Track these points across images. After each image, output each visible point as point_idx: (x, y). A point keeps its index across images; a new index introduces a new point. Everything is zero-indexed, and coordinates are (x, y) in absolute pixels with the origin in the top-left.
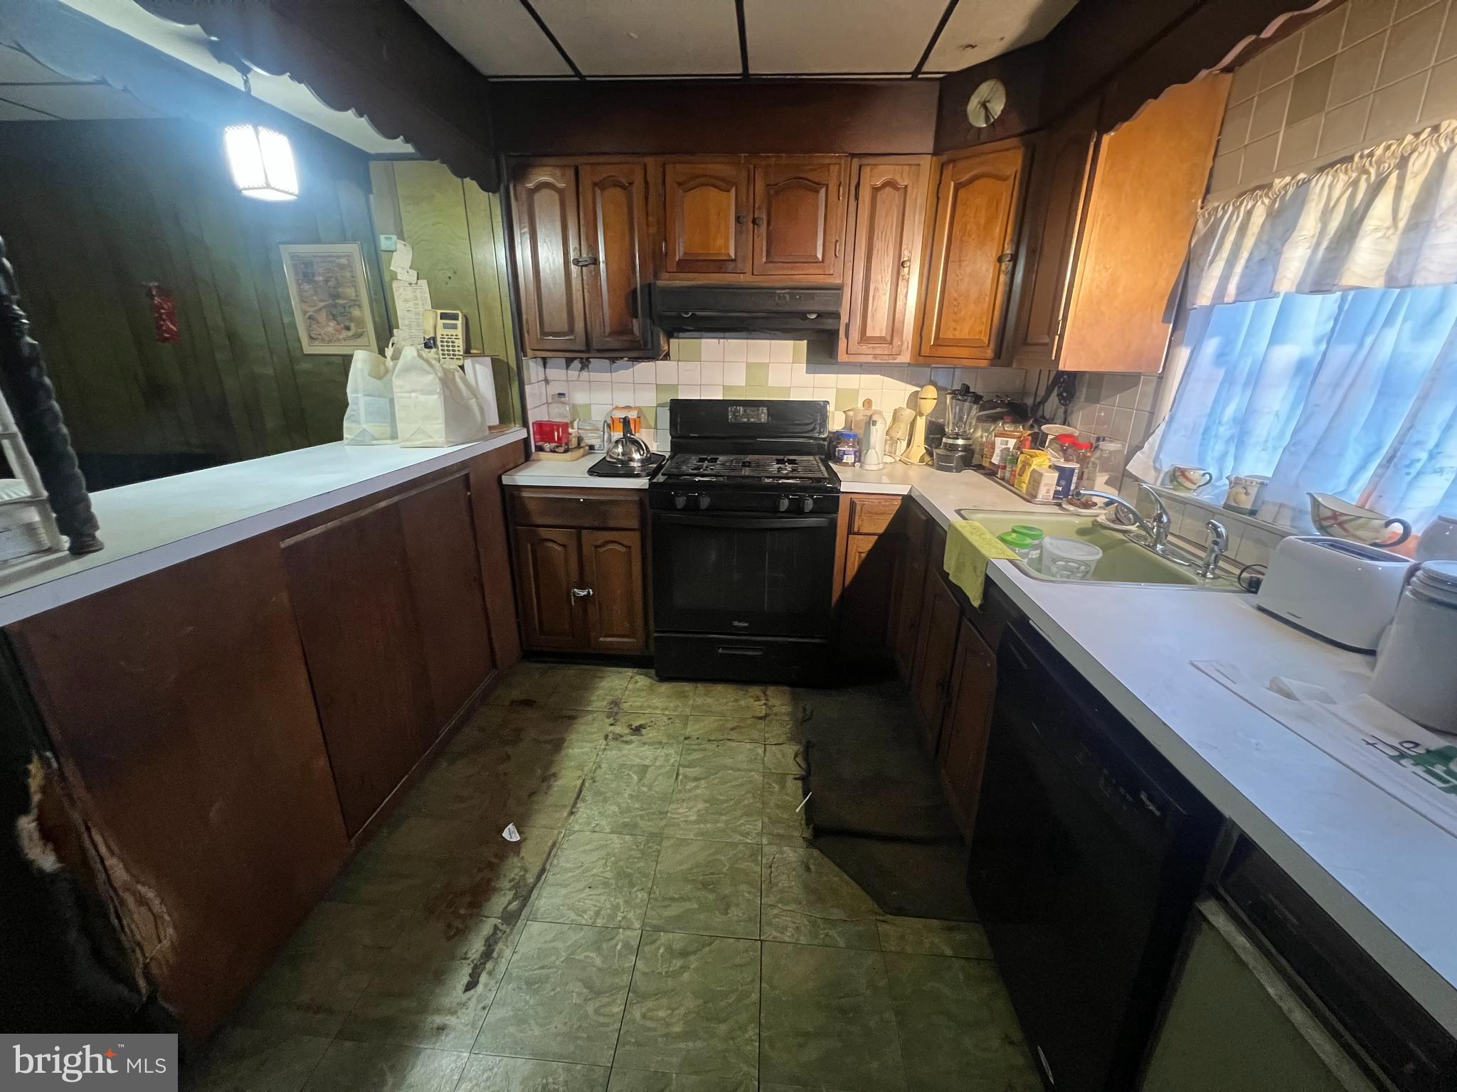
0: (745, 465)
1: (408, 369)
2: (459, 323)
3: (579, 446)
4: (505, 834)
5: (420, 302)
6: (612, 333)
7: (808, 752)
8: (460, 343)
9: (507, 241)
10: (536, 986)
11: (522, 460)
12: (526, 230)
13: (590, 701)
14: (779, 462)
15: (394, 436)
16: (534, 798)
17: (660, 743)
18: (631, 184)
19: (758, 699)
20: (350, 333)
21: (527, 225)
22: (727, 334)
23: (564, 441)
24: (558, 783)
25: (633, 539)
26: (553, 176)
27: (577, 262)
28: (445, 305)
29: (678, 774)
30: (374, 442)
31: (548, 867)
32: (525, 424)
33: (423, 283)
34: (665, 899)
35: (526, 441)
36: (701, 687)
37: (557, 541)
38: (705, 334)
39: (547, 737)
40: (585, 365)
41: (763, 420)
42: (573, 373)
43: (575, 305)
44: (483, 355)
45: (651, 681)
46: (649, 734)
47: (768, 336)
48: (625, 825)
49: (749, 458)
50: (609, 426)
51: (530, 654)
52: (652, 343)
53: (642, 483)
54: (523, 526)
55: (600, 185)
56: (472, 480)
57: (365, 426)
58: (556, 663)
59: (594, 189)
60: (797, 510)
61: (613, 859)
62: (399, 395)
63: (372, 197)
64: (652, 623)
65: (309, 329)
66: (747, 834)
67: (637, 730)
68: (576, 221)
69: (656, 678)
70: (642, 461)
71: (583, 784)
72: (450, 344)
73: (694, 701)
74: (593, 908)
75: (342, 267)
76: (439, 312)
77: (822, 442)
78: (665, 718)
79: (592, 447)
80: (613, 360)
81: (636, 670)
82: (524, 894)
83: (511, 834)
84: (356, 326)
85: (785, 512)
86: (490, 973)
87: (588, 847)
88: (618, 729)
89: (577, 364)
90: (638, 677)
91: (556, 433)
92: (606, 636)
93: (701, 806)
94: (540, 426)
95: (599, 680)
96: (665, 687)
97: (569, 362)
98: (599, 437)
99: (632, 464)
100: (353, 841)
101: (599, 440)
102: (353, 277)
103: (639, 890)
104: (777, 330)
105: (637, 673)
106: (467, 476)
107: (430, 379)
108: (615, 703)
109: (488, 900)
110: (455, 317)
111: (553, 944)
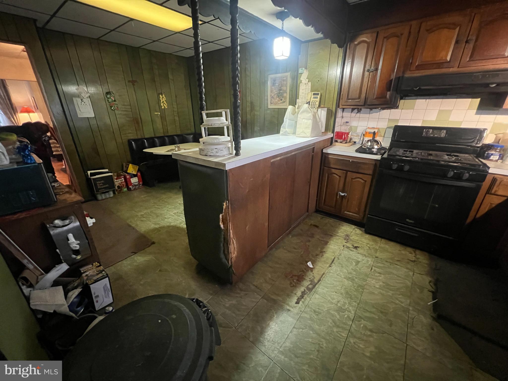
0: (431, 155)
1: (303, 112)
2: (319, 96)
3: (350, 142)
4: (308, 264)
5: (307, 90)
6: (376, 98)
7: (436, 282)
8: (318, 103)
9: (342, 65)
10: (317, 313)
11: (329, 145)
12: (351, 60)
13: (338, 232)
14: (448, 155)
15: (294, 133)
16: (318, 257)
17: (365, 255)
18: (402, 34)
19: (411, 253)
20: (282, 101)
21: (351, 58)
22: (431, 97)
23: (346, 139)
24: (326, 255)
25: (368, 179)
26: (366, 37)
27: (368, 71)
28: (315, 90)
29: (372, 269)
30: (288, 135)
31: (321, 279)
32: (333, 132)
33: (310, 83)
34: (364, 309)
35: (332, 138)
36: (383, 240)
37: (337, 175)
38: (419, 97)
39: (322, 239)
40: (359, 111)
41: (442, 136)
42: (353, 114)
43: (363, 88)
44: (324, 107)
45: (362, 232)
46: (360, 250)
47: (456, 97)
48: (350, 278)
49: (431, 152)
50: (364, 135)
51: (318, 211)
52: (394, 102)
53: (378, 157)
54: (326, 167)
55: (387, 38)
56: (315, 149)
57: (287, 129)
58: (325, 216)
59: (383, 40)
60: (458, 177)
61: (344, 287)
62: (299, 120)
63: (300, 56)
64: (368, 210)
65: (271, 100)
66: (402, 302)
67: (356, 248)
68: (373, 54)
69: (364, 232)
70: (378, 149)
71: (334, 258)
72: (314, 104)
73: (380, 245)
74: (337, 300)
75: (284, 80)
76: (313, 93)
77: (476, 148)
78: (368, 248)
79: (355, 142)
80: (371, 109)
81: (356, 227)
82: (314, 285)
83: (310, 264)
84: (284, 99)
85: (451, 177)
86: (303, 302)
87: (335, 279)
88: (348, 245)
89: (356, 111)
90: (356, 229)
91: (344, 136)
92: (348, 211)
93: (381, 283)
94: (338, 133)
95: (341, 226)
96: (367, 236)
97: (353, 110)
98: (359, 139)
99: (373, 150)
100: (268, 248)
101: (358, 140)
102: (286, 83)
103: (354, 301)
104: (464, 94)
105: (356, 228)
106: (314, 148)
107: (310, 115)
108: (347, 236)
109: (303, 281)
110: (318, 94)
111: (323, 304)
